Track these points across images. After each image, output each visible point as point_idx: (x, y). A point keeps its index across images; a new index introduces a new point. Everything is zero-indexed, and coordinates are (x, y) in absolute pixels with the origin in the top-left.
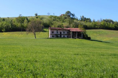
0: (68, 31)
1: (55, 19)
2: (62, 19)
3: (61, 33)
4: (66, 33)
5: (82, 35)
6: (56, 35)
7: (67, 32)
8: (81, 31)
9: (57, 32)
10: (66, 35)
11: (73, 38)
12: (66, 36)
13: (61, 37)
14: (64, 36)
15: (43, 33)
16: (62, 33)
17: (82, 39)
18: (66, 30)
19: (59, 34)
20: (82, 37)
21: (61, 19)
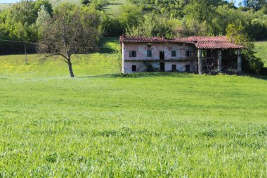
0: (187, 48)
1: (149, 6)
2: (176, 6)
3: (162, 54)
4: (181, 54)
5: (239, 60)
6: (144, 62)
7: (184, 53)
8: (234, 46)
9: (150, 54)
10: (181, 61)
11: (207, 73)
12: (180, 66)
13: (162, 68)
14: (174, 67)
15: (102, 55)
16: (168, 56)
17: (238, 74)
18: (180, 44)
19: (156, 61)
20: (239, 69)
21: (171, 6)
